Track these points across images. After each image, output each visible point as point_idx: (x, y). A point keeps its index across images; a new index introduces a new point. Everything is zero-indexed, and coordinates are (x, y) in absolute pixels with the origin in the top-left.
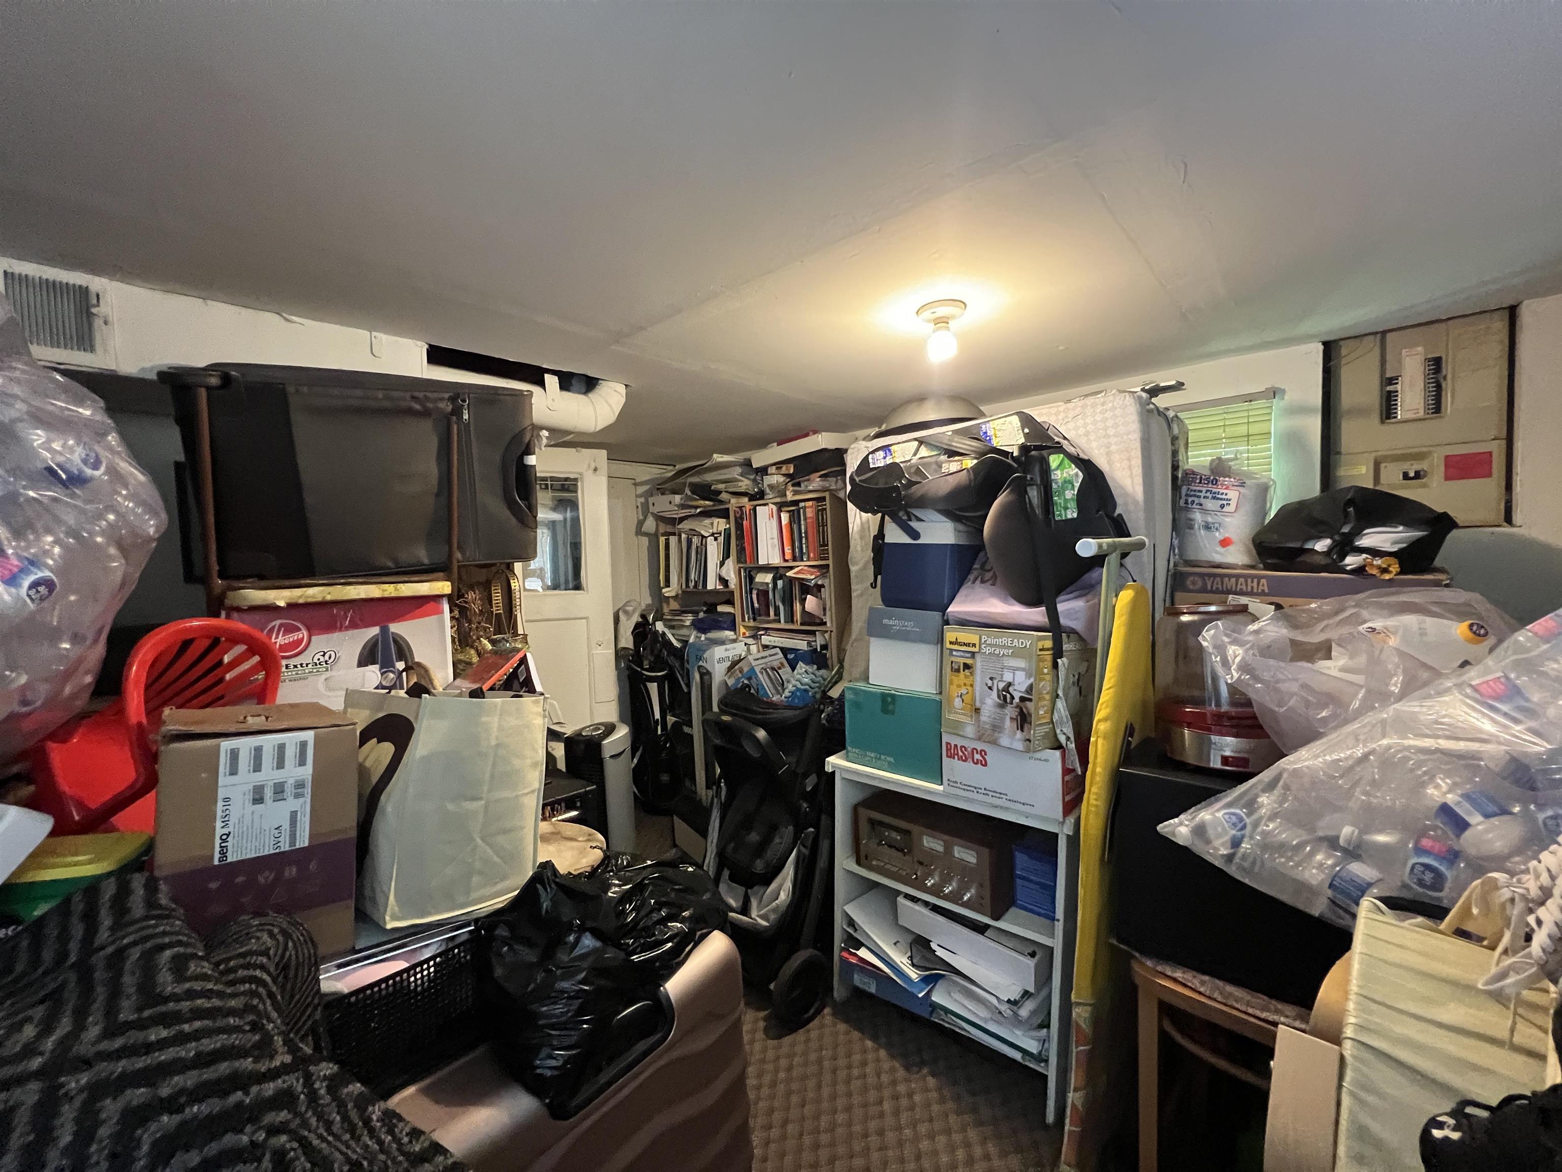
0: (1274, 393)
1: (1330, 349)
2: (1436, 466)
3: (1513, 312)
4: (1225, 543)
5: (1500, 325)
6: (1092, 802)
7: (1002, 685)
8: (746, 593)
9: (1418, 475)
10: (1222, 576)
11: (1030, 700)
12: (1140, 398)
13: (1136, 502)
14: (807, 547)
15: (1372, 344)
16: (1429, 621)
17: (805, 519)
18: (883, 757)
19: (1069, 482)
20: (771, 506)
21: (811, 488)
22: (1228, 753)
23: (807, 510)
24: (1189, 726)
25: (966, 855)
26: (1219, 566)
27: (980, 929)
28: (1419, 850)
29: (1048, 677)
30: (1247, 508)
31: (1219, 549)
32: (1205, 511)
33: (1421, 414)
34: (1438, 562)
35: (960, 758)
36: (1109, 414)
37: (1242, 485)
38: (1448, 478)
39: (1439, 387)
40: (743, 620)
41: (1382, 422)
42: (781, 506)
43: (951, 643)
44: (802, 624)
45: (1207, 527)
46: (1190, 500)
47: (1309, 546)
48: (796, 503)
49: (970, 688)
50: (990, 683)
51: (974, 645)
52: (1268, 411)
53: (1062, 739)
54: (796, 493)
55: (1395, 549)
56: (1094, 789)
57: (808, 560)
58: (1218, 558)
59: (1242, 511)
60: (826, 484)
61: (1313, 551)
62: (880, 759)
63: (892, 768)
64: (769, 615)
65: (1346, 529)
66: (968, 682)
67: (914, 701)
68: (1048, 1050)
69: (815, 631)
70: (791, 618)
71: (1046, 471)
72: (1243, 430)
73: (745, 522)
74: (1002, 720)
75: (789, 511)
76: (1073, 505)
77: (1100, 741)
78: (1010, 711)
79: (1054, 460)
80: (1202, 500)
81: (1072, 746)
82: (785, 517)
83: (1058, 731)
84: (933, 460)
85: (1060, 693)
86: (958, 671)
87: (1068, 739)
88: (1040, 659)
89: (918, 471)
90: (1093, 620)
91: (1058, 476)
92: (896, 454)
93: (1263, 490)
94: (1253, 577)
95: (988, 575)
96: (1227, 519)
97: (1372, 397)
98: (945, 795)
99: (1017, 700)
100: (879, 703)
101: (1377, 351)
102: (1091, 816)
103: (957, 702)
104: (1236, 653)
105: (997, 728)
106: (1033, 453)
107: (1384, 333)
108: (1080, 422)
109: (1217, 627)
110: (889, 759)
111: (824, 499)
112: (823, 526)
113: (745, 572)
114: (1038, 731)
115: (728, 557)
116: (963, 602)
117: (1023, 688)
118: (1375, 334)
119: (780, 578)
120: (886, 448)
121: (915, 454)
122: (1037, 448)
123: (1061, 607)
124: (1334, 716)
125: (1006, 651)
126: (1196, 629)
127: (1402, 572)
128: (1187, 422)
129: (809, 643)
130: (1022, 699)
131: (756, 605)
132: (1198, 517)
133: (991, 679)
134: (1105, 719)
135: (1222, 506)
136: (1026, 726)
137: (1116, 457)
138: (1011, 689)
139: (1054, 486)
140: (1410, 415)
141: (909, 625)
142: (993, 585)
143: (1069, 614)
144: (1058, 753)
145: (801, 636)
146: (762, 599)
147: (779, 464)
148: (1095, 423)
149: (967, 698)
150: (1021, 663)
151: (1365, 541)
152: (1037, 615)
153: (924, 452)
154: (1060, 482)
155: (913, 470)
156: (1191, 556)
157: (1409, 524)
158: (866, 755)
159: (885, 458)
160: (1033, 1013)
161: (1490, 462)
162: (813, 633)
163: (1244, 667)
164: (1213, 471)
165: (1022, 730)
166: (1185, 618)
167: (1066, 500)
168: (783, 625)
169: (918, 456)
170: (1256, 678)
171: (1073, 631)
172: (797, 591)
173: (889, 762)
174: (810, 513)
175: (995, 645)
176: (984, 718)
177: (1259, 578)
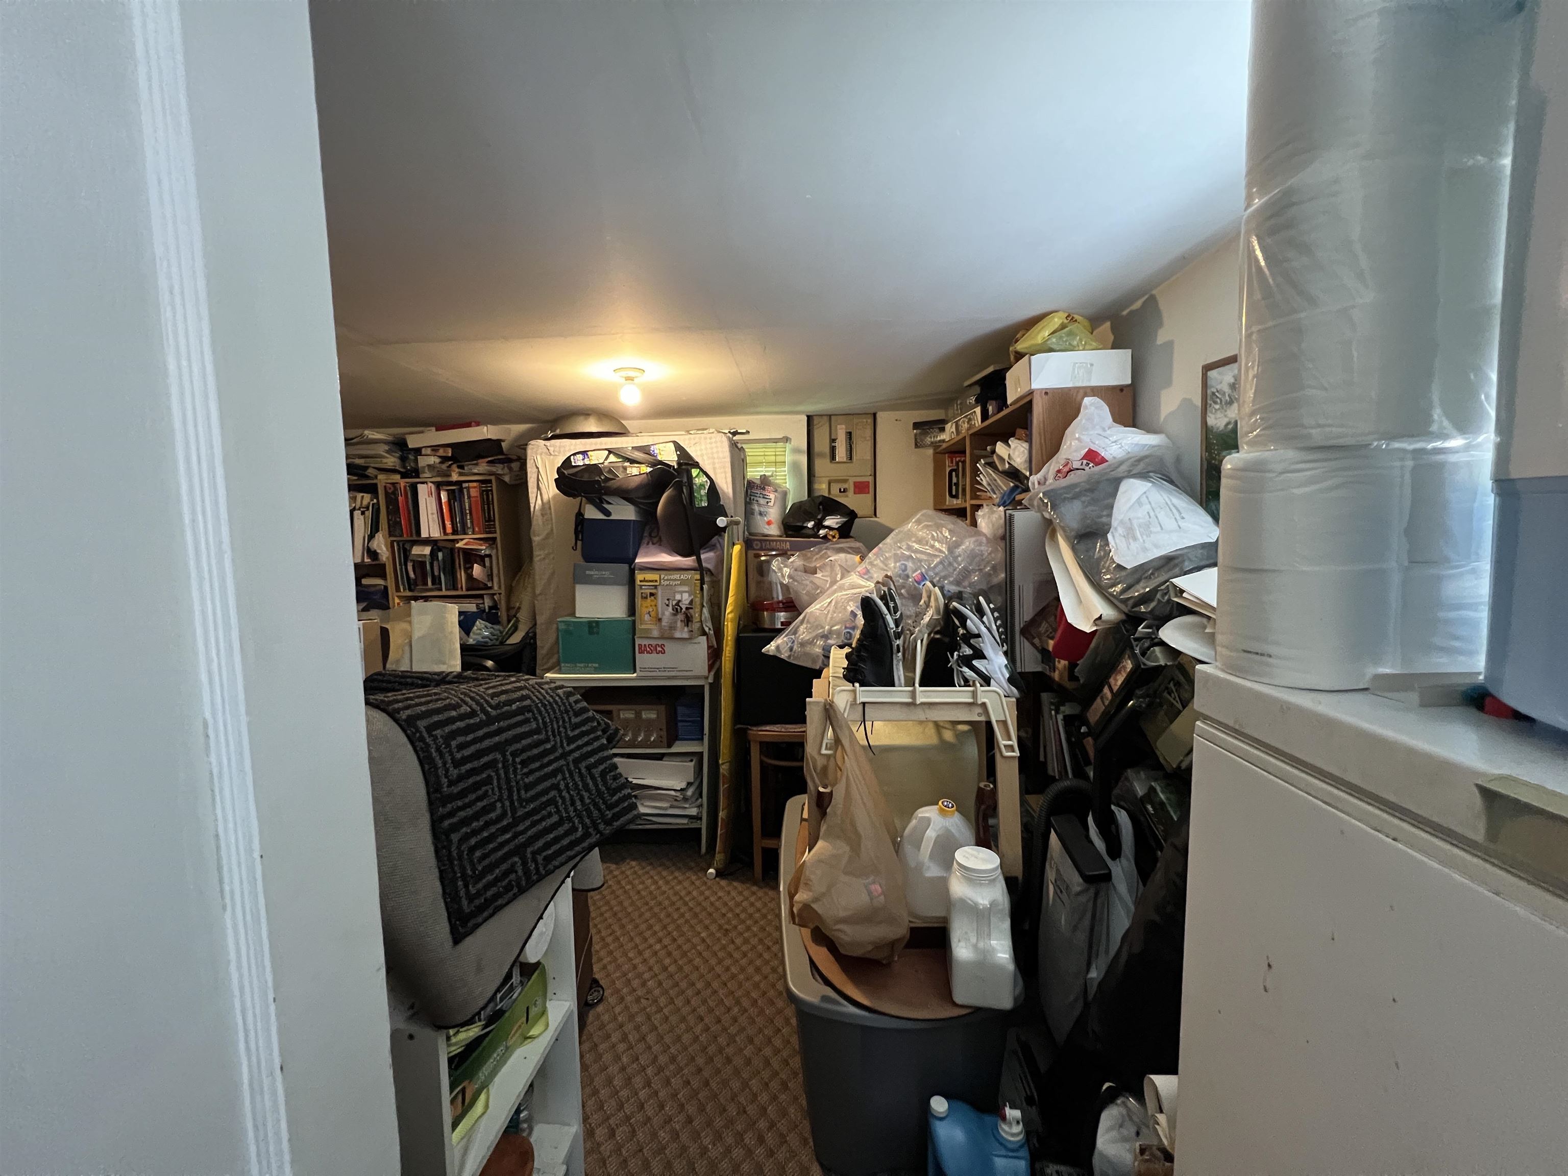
0: (786, 439)
1: (810, 418)
2: (850, 486)
3: (875, 415)
4: (769, 523)
5: (870, 421)
6: (727, 655)
7: (674, 603)
8: (400, 564)
9: (845, 491)
10: (770, 541)
11: (692, 608)
12: (729, 437)
13: (729, 498)
14: (472, 522)
15: (826, 419)
16: (849, 556)
17: (469, 497)
18: (590, 665)
19: (702, 486)
20: (430, 484)
21: (476, 471)
22: (782, 620)
23: (471, 490)
24: (767, 610)
25: (649, 714)
26: (767, 536)
27: (660, 757)
28: (846, 628)
29: (699, 596)
30: (778, 504)
31: (767, 527)
32: (759, 505)
33: (845, 460)
34: (851, 534)
35: (648, 652)
36: (714, 445)
37: (776, 491)
38: (855, 493)
39: (851, 447)
40: (398, 590)
41: (831, 462)
42: (439, 486)
43: (641, 581)
44: (467, 590)
45: (761, 514)
46: (752, 498)
47: (805, 525)
48: (459, 483)
49: (654, 607)
50: (667, 603)
51: (656, 581)
52: (784, 450)
53: (707, 629)
54: (461, 474)
55: (837, 527)
56: (728, 648)
57: (473, 533)
58: (766, 532)
59: (777, 504)
60: (494, 469)
61: (807, 527)
62: (588, 667)
63: (597, 671)
64: (427, 584)
65: (819, 517)
66: (653, 604)
67: (612, 623)
68: (701, 813)
69: (483, 595)
70: (454, 586)
71: (690, 478)
72: (773, 459)
73: (400, 497)
74: (676, 622)
75: (447, 490)
76: (705, 498)
77: (729, 624)
78: (680, 617)
79: (695, 472)
80: (758, 499)
81: (712, 632)
82: (444, 496)
83: (704, 626)
84: (620, 464)
85: (705, 604)
86: (646, 598)
87: (710, 629)
88: (695, 585)
89: (610, 471)
90: (720, 561)
91: (697, 481)
92: (592, 458)
93: (785, 494)
94: (783, 541)
95: (655, 540)
96: (771, 510)
97: (827, 450)
98: (638, 679)
99: (684, 609)
100: (586, 629)
101: (827, 425)
102: (727, 662)
103: (647, 617)
104: (787, 571)
105: (672, 628)
106: (684, 467)
107: (830, 416)
108: (698, 448)
109: (778, 560)
110: (594, 665)
111: (490, 481)
112: (488, 505)
113: (398, 545)
114: (696, 626)
115: (377, 531)
116: (646, 556)
117: (687, 602)
118: (827, 415)
119: (440, 550)
120: (584, 453)
121: (606, 459)
122: (686, 464)
123: (703, 556)
124: (821, 592)
125: (676, 582)
126: (768, 562)
127: (840, 538)
128: (747, 450)
129: (477, 605)
130: (687, 608)
131: (412, 575)
132: (756, 508)
133: (668, 600)
134: (731, 612)
135: (768, 502)
136: (690, 624)
137: (718, 471)
138: (680, 604)
139: (695, 487)
140: (841, 460)
141: (606, 574)
142: (660, 545)
143: (707, 560)
144: (705, 638)
145: (468, 600)
146: (418, 571)
147: (435, 448)
148: (706, 449)
149: (653, 614)
150: (686, 588)
151: (826, 523)
152: (689, 561)
153: (612, 458)
154: (698, 485)
155: (606, 470)
156: (753, 531)
157: (842, 515)
158: (576, 666)
159: (583, 460)
160: (694, 793)
161: (868, 487)
162: (481, 597)
163: (790, 576)
164: (762, 483)
165: (688, 626)
166: (763, 558)
167: (701, 496)
168: (444, 592)
169: (609, 461)
170: (794, 580)
171: (709, 570)
172: (460, 561)
173: (595, 668)
174: (474, 493)
175: (670, 580)
176: (664, 623)
177: (786, 541)
